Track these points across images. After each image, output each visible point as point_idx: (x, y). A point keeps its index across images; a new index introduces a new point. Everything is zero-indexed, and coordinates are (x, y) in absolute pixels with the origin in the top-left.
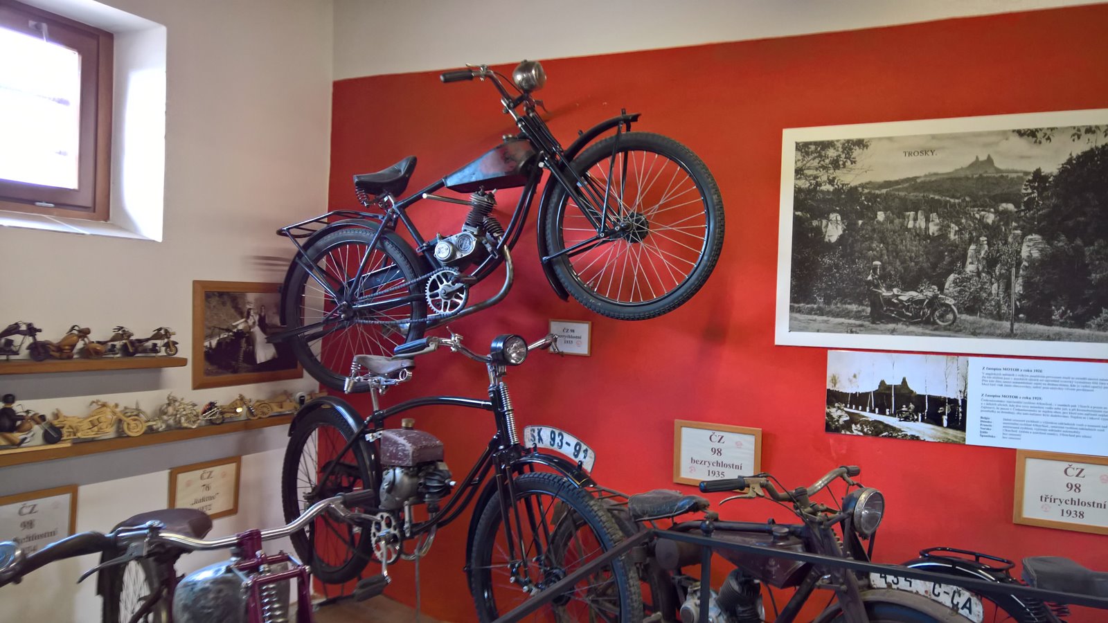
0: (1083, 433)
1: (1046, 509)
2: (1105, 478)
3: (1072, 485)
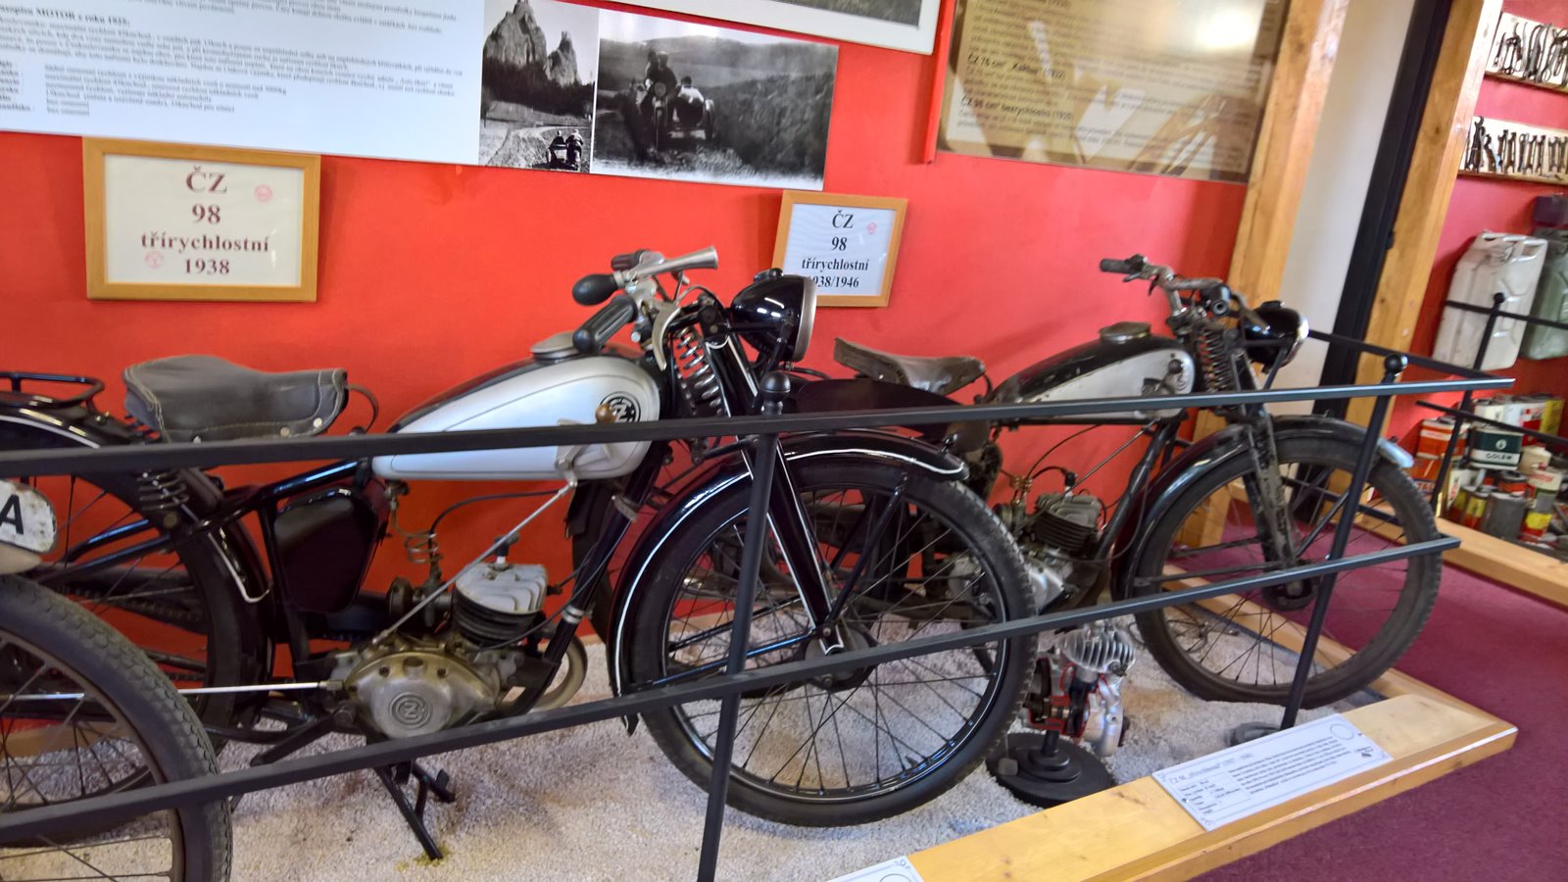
0: (217, 100)
1: (155, 262)
2: (264, 191)
3: (203, 210)
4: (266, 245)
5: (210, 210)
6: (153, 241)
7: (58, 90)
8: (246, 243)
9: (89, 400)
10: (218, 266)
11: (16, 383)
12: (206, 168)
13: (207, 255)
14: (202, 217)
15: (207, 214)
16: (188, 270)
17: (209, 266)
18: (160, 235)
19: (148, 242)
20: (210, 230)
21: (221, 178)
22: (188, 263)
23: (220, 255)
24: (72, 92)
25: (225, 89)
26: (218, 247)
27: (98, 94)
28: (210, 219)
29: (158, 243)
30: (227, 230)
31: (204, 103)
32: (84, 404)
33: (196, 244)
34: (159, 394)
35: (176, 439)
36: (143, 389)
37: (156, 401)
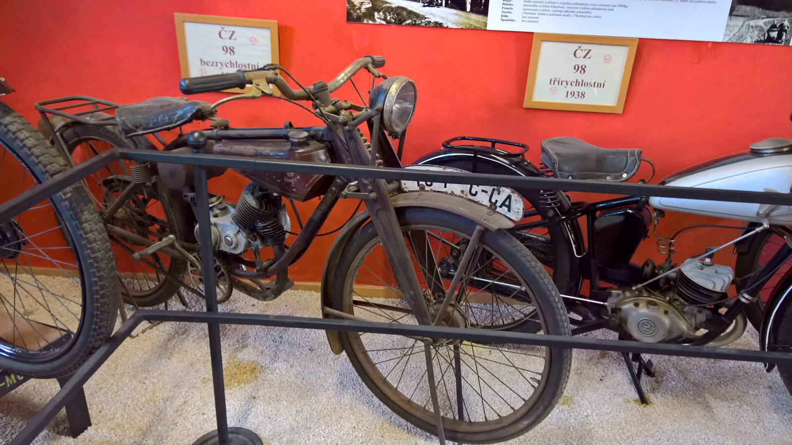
0: (594, 13)
1: (554, 91)
2: (608, 57)
3: (578, 66)
4: (604, 84)
5: (582, 67)
6: (554, 81)
7: (527, 12)
8: (595, 83)
9: (523, 155)
10: (580, 95)
11: (493, 144)
12: (584, 47)
13: (576, 89)
14: (577, 70)
15: (580, 69)
16: (567, 96)
17: (576, 95)
18: (558, 79)
19: (552, 82)
20: (579, 77)
21: (590, 51)
22: (568, 92)
23: (581, 89)
24: (533, 12)
25: (599, 7)
26: (582, 85)
27: (543, 12)
28: (581, 72)
29: (556, 83)
30: (586, 77)
31: (588, 14)
32: (521, 156)
33: (573, 83)
34: (557, 155)
35: (562, 177)
36: (550, 151)
37: (556, 158)
